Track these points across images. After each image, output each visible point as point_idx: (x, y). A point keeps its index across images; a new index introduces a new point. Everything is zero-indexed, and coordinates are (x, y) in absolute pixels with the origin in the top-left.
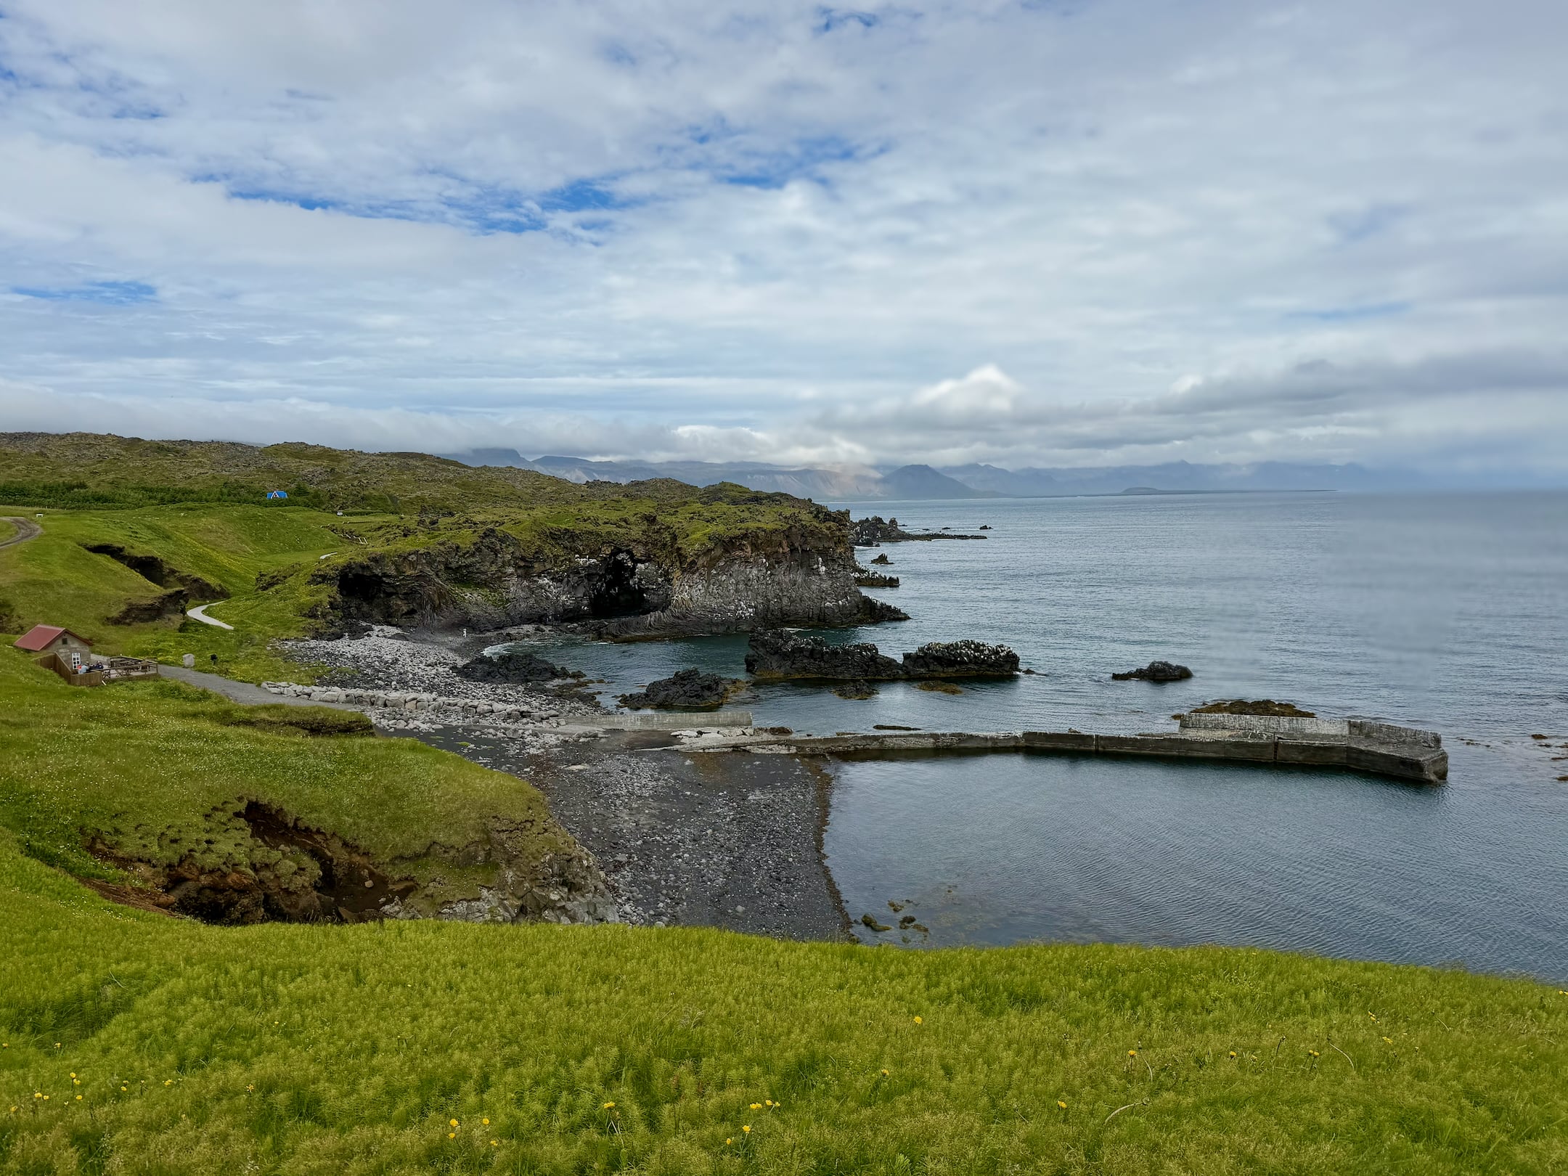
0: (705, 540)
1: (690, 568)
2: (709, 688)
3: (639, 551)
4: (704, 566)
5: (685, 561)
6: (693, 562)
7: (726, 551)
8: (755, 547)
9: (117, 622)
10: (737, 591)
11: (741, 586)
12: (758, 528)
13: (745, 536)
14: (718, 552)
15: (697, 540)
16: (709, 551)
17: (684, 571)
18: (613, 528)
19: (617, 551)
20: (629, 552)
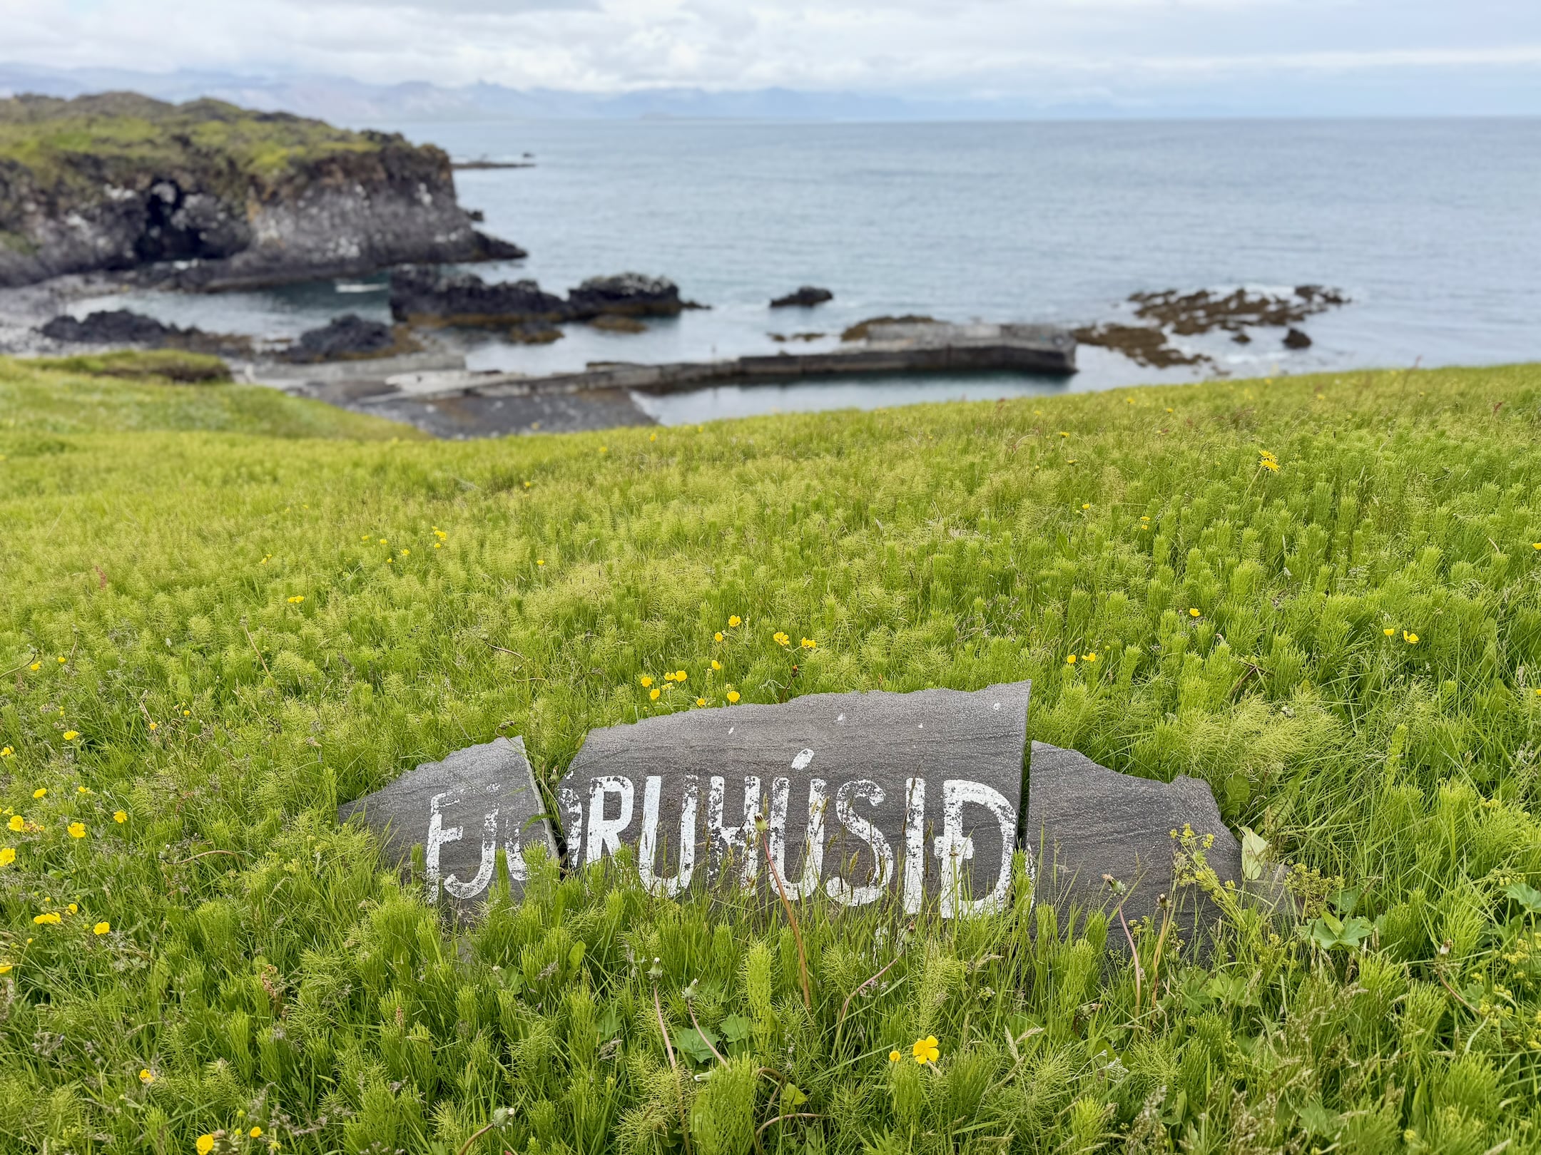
0: (283, 165)
2: (379, 334)
4: (288, 198)
5: (264, 190)
6: (275, 192)
7: (313, 178)
12: (347, 150)
13: (333, 160)
14: (301, 180)
15: (272, 164)
16: (292, 178)
17: (263, 203)
20: (173, 183)
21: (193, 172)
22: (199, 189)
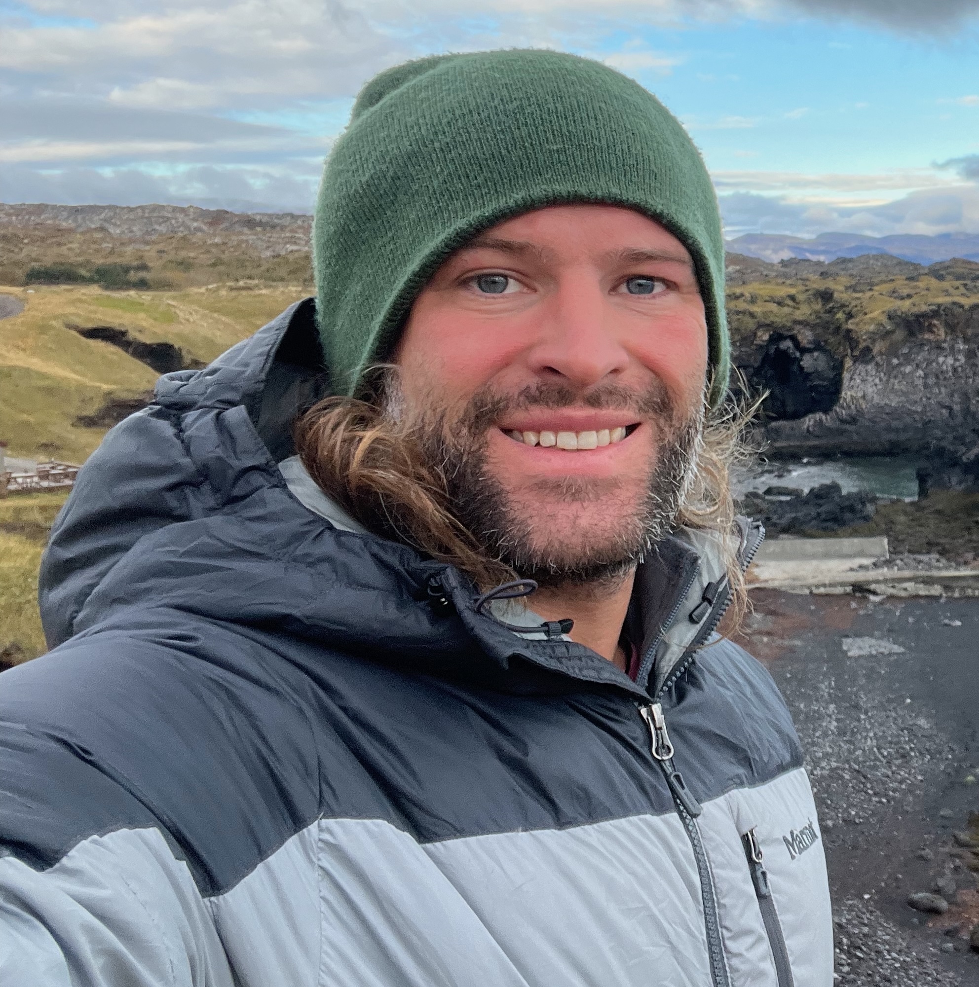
0: (884, 319)
1: (865, 356)
2: (852, 509)
3: (806, 337)
4: (881, 354)
5: (857, 346)
6: (868, 350)
7: (912, 334)
8: (951, 328)
9: (89, 422)
10: (926, 386)
11: (931, 381)
12: (954, 303)
13: (935, 314)
14: (899, 335)
15: (872, 319)
16: (889, 333)
17: (856, 360)
18: (773, 307)
19: (778, 337)
20: (793, 338)
21: (813, 327)
22: (818, 346)
